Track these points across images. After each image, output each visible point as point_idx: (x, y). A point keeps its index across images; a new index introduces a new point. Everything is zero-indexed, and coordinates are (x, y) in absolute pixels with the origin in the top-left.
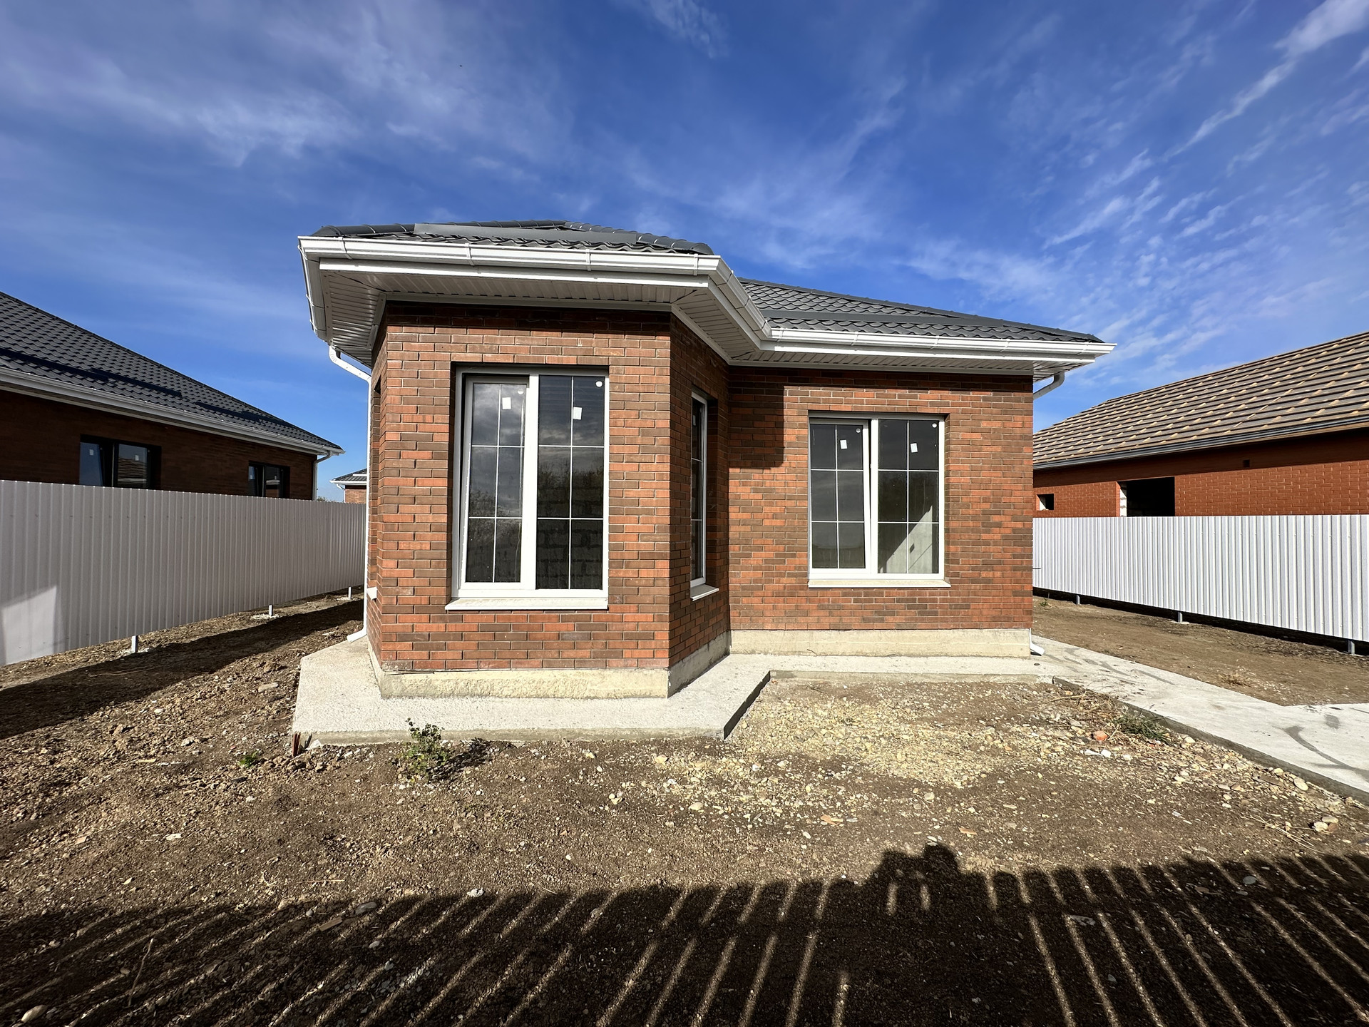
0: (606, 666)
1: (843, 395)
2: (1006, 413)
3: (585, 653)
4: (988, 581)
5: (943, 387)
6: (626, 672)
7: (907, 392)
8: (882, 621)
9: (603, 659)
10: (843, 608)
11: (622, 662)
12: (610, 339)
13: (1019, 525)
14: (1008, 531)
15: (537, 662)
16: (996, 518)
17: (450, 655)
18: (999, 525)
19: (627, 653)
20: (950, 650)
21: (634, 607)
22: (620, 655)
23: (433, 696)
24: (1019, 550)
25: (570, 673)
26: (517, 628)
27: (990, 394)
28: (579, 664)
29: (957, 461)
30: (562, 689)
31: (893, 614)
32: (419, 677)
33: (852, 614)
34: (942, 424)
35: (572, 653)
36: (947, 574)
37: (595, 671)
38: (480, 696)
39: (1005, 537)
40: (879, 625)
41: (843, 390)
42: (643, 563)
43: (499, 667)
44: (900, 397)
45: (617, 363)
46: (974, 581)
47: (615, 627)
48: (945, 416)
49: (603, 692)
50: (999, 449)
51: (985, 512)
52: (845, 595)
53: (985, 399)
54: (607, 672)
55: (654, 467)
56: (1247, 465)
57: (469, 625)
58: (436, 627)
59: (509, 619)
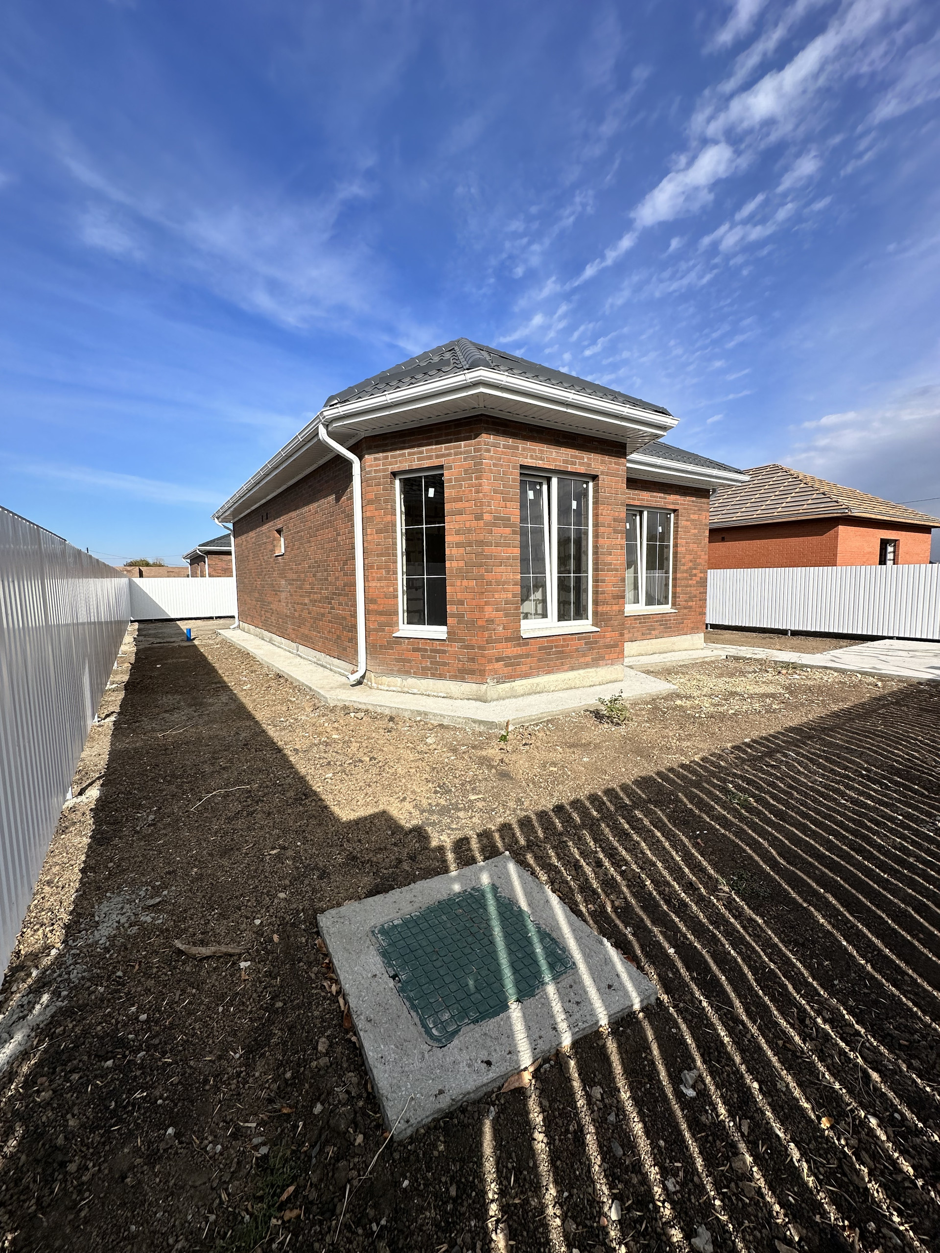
0: (598, 666)
1: (636, 495)
2: (699, 510)
3: (588, 659)
4: (691, 607)
5: (676, 493)
6: (606, 668)
7: (662, 495)
8: (650, 634)
9: (596, 662)
10: (634, 628)
11: (605, 662)
12: (599, 457)
13: (702, 575)
14: (698, 579)
15: (566, 667)
16: (694, 572)
17: (524, 668)
18: (695, 575)
19: (607, 656)
20: (676, 648)
21: (610, 629)
22: (603, 658)
23: (515, 697)
24: (702, 590)
25: (581, 672)
26: (556, 647)
27: (694, 499)
28: (587, 666)
29: (681, 538)
30: (578, 682)
31: (654, 630)
32: (507, 686)
33: (638, 631)
34: (672, 515)
35: (582, 660)
36: (674, 604)
37: (593, 670)
38: (539, 693)
39: (697, 582)
40: (648, 637)
41: (636, 492)
42: (614, 601)
43: (549, 673)
44: (660, 498)
45: (602, 473)
46: (685, 608)
47: (601, 642)
48: (675, 511)
49: (596, 680)
50: (696, 531)
51: (691, 568)
52: (636, 619)
53: (693, 502)
54: (599, 669)
55: (619, 541)
56: (723, 540)
57: (533, 647)
58: (518, 650)
59: (552, 641)
